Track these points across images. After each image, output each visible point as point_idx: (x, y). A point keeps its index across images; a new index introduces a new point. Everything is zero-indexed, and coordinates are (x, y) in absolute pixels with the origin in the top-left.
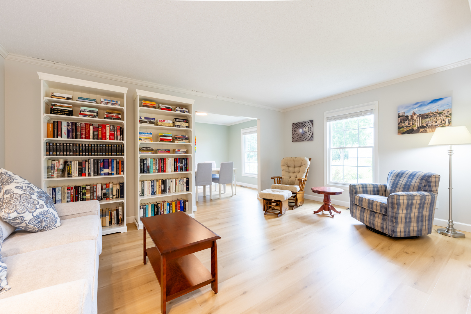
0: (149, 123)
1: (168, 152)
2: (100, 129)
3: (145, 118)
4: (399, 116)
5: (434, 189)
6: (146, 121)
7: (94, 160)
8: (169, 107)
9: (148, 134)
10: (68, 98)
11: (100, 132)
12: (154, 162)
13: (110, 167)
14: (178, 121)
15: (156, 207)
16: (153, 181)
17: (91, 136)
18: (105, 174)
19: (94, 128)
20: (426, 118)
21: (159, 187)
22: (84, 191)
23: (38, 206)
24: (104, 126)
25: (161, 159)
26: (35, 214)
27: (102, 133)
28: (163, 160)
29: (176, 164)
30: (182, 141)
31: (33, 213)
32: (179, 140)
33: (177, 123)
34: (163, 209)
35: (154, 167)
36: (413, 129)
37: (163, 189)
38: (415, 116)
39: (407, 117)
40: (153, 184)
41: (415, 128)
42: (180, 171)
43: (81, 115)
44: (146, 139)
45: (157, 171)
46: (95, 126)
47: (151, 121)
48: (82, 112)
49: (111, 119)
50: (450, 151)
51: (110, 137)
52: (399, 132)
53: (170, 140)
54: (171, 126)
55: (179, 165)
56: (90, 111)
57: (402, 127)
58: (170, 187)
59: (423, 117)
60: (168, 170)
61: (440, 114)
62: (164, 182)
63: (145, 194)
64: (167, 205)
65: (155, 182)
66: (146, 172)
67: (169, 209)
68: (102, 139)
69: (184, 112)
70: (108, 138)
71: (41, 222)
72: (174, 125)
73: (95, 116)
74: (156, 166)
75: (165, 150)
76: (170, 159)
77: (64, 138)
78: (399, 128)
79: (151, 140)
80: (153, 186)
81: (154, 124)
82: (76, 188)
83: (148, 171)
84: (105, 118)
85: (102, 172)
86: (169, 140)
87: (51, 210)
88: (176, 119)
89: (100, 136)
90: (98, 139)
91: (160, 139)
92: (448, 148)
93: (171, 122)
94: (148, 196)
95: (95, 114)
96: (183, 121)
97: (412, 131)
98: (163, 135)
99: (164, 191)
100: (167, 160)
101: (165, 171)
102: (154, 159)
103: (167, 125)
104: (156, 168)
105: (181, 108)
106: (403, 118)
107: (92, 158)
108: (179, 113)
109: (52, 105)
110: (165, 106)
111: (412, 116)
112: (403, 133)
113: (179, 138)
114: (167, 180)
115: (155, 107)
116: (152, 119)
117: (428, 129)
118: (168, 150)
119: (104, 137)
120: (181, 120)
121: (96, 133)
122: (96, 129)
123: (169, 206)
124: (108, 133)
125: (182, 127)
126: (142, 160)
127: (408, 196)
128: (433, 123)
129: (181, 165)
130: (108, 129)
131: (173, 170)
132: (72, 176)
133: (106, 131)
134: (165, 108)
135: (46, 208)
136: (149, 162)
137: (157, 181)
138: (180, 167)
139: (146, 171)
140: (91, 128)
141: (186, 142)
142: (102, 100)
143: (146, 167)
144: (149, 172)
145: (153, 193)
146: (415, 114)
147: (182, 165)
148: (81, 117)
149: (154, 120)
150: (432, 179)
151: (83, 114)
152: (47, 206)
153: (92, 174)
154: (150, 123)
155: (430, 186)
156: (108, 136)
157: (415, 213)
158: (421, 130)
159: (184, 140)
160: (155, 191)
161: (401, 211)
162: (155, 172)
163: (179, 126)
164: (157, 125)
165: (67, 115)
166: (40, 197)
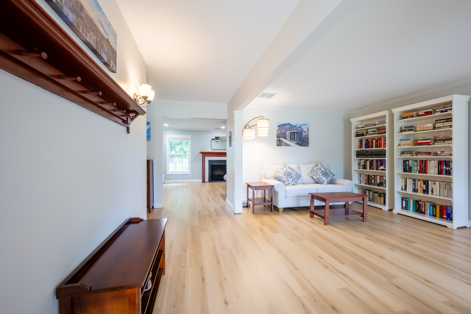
0: (408, 131)
1: (428, 154)
2: (378, 141)
3: (405, 127)
6: (406, 130)
7: (376, 160)
8: (429, 111)
9: (406, 140)
10: (363, 127)
11: (378, 143)
12: (416, 164)
13: (384, 165)
14: (439, 123)
15: (417, 203)
16: (414, 180)
17: (374, 146)
18: (381, 170)
19: (376, 141)
21: (420, 186)
22: (372, 179)
23: (318, 175)
24: (380, 139)
25: (422, 161)
26: (317, 177)
27: (380, 143)
28: (424, 162)
29: (441, 167)
30: (443, 142)
31: (316, 176)
32: (440, 142)
33: (437, 125)
34: (425, 207)
35: (416, 168)
37: (424, 188)
40: (414, 182)
42: (446, 174)
43: (368, 135)
44: (405, 145)
45: (418, 172)
46: (376, 139)
47: (411, 128)
48: (368, 133)
49: (381, 133)
51: (383, 146)
53: (430, 142)
54: (430, 129)
55: (444, 167)
56: (372, 131)
58: (433, 189)
60: (430, 172)
62: (426, 183)
63: (407, 189)
64: (430, 205)
65: (416, 181)
66: (408, 172)
67: (431, 210)
68: (380, 147)
69: (446, 111)
70: (382, 146)
71: (319, 180)
72: (434, 128)
73: (374, 134)
74: (417, 167)
75: (426, 153)
76: (433, 162)
77: (364, 148)
79: (409, 145)
80: (414, 184)
81: (413, 130)
82: (369, 176)
83: (410, 170)
84: (379, 134)
85: (379, 168)
86: (428, 144)
87: (323, 178)
88: (436, 121)
89: (378, 146)
90: (378, 148)
91: (418, 143)
93: (431, 125)
94: (409, 191)
95: (374, 132)
96: (445, 121)
98: (422, 139)
99: (426, 191)
100: (428, 162)
101: (426, 173)
102: (416, 161)
103: (426, 129)
104: (417, 169)
105: (443, 108)
107: (375, 159)
108: (440, 114)
109: (357, 132)
110: (425, 111)
113: (440, 140)
114: (430, 182)
115: (413, 116)
116: (411, 127)
118: (429, 153)
119: (380, 146)
120: (442, 121)
121: (377, 144)
122: (377, 141)
123: (431, 207)
124: (382, 143)
125: (443, 127)
126: (405, 162)
129: (447, 168)
130: (382, 141)
131: (436, 171)
132: (367, 169)
133: (382, 142)
134: (424, 113)
135: (321, 176)
136: (410, 163)
137: (419, 181)
138: (446, 170)
139: (408, 170)
140: (374, 141)
141: (449, 144)
142: (377, 123)
143: (408, 167)
144: (411, 172)
145: (415, 190)
147: (449, 168)
148: (368, 136)
149: (413, 127)
151: (369, 134)
152: (322, 176)
153: (375, 169)
154: (410, 130)
156: (382, 145)
159: (446, 141)
160: (416, 189)
162: (416, 173)
163: (440, 127)
164: (416, 131)
165: (362, 136)
166: (321, 172)
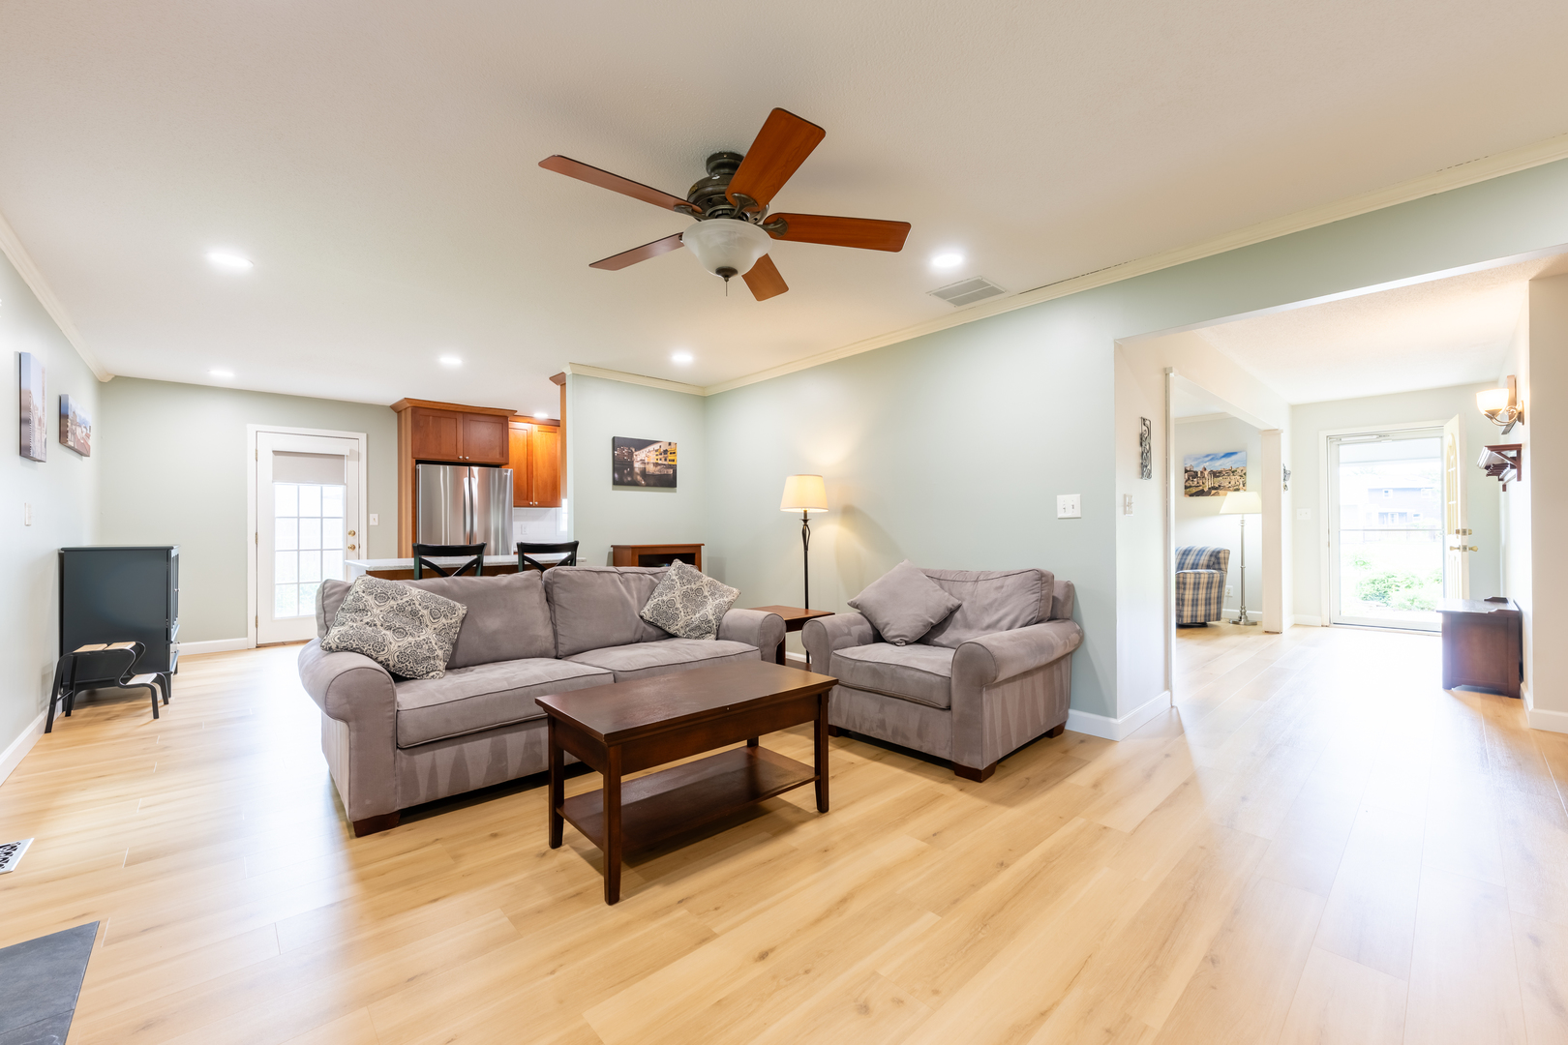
4: (1186, 471)
5: (1223, 566)
20: (1218, 477)
36: (1203, 490)
38: (1206, 473)
39: (1196, 473)
41: (1206, 489)
50: (1243, 522)
52: (1186, 494)
57: (1190, 487)
59: (1215, 474)
61: (1233, 472)
78: (1186, 487)
92: (1239, 517)
97: (1201, 493)
106: (1191, 474)
111: (1202, 472)
112: (1191, 495)
117: (1220, 491)
127: (1195, 574)
128: (1226, 484)
146: (1205, 469)
150: (1221, 555)
155: (1219, 563)
157: (1202, 594)
158: (1213, 492)
161: (1187, 592)
